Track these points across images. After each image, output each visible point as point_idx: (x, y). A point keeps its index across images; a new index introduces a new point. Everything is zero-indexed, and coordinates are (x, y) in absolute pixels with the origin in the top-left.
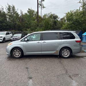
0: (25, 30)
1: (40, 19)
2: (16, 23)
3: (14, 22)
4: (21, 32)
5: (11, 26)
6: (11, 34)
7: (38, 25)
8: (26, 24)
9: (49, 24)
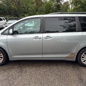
0: (23, 15)
1: (40, 3)
2: (11, 7)
3: (8, 5)
4: (17, 18)
5: (5, 10)
6: (4, 20)
7: (37, 10)
8: (23, 8)
9: (50, 8)
